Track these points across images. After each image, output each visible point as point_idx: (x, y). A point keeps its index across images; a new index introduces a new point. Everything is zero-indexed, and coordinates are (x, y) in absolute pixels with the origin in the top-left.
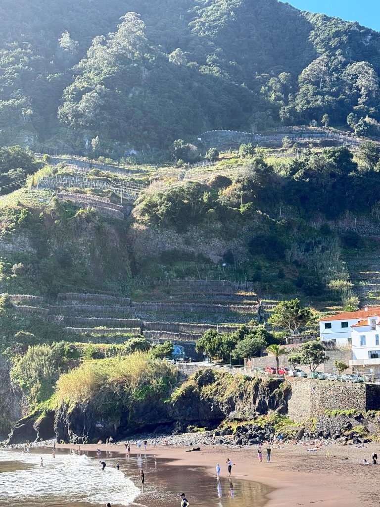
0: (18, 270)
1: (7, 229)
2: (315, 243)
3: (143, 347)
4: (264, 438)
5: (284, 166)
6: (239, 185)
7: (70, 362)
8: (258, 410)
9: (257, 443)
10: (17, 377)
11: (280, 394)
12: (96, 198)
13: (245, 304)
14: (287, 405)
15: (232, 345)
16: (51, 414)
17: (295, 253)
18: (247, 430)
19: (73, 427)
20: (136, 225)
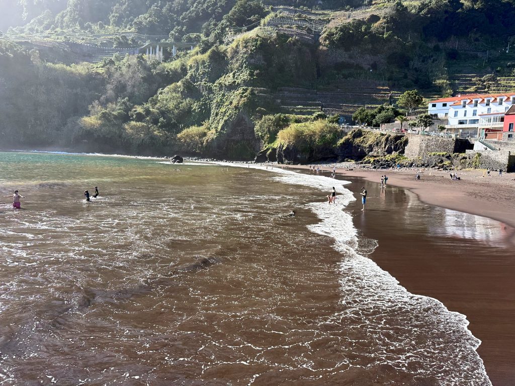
0: (257, 74)
1: (251, 50)
2: (429, 57)
3: (323, 117)
4: (389, 166)
5: (415, 6)
6: (385, 20)
7: (284, 124)
8: (386, 151)
9: (385, 168)
10: (258, 131)
11: (401, 143)
12: (299, 31)
13: (382, 94)
14: (404, 149)
15: (373, 116)
16: (274, 150)
17: (416, 63)
18: (379, 162)
19: (285, 157)
20: (321, 47)
